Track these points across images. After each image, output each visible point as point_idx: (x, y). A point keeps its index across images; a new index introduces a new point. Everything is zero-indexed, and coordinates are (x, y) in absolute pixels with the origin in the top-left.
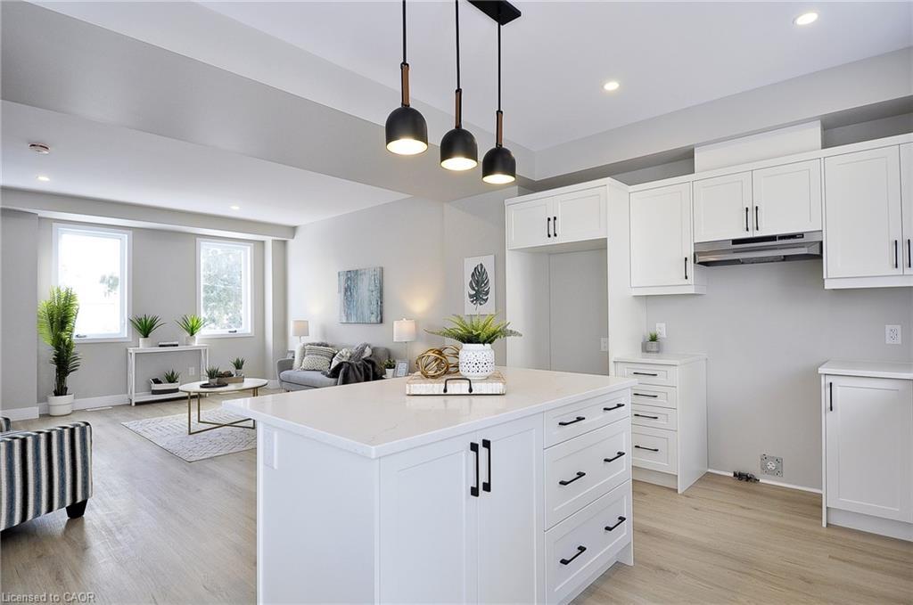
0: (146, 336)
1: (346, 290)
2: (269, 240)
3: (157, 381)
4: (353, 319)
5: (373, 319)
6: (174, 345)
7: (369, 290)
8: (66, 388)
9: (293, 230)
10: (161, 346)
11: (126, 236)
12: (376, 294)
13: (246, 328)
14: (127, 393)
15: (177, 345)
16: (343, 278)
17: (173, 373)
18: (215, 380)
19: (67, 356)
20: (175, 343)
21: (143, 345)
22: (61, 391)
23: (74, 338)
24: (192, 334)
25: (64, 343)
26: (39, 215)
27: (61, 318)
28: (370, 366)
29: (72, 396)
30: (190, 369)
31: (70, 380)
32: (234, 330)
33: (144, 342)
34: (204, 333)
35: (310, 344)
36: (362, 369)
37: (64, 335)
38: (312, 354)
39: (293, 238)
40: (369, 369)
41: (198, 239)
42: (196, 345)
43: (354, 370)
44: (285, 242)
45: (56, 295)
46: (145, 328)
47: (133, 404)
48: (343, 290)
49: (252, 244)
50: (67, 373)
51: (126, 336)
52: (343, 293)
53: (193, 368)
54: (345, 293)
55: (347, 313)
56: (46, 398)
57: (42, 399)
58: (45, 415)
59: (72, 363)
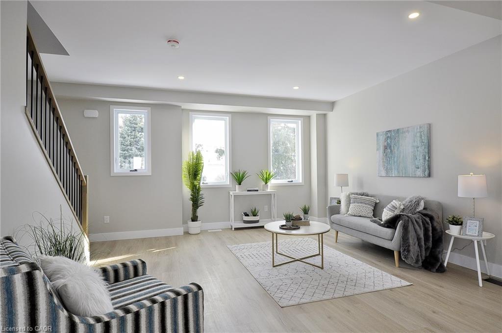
0: (240, 184)
1: (385, 148)
2: (313, 114)
3: (247, 215)
4: (394, 173)
5: (419, 173)
6: (256, 191)
7: (413, 146)
8: (197, 217)
9: (332, 104)
10: (248, 191)
11: (228, 118)
12: (422, 150)
13: (299, 178)
14: (229, 221)
15: (258, 191)
16: (382, 138)
17: (255, 210)
18: (290, 224)
19: (198, 196)
20: (256, 189)
21: (238, 190)
22: (194, 219)
23: (201, 184)
24: (266, 183)
25: (196, 188)
26: (183, 107)
27: (195, 172)
29: (200, 221)
30: (265, 206)
31: (200, 211)
32: (291, 180)
33: (239, 188)
34: (273, 182)
35: (354, 194)
37: (196, 183)
38: (358, 203)
39: (332, 111)
40: (428, 224)
41: (269, 117)
42: (269, 190)
43: (413, 223)
44: (325, 115)
45: (192, 157)
46: (239, 179)
47: (233, 229)
48: (382, 149)
49: (303, 119)
50: (197, 207)
51: (228, 183)
52: (381, 151)
53: (267, 206)
54: (385, 150)
55: (387, 168)
56: (187, 223)
57: (185, 222)
58: (187, 233)
59: (200, 201)
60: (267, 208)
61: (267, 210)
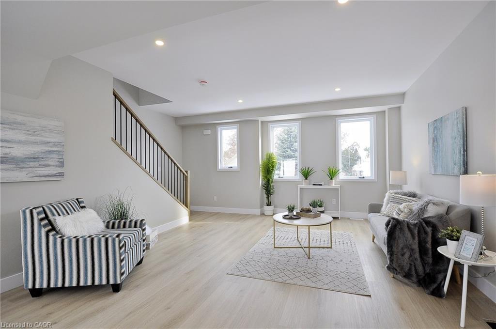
0: (306, 179)
1: (434, 141)
4: (440, 170)
5: (456, 171)
7: (452, 137)
8: (271, 202)
9: (403, 95)
10: (313, 185)
11: (298, 124)
12: (459, 141)
13: (372, 175)
15: (321, 185)
16: (432, 128)
18: (292, 214)
20: (320, 183)
21: (304, 185)
22: (269, 204)
24: (331, 179)
25: (270, 181)
26: (261, 120)
28: (429, 230)
29: (273, 206)
30: (333, 200)
32: (362, 177)
33: (306, 182)
34: (339, 178)
36: (416, 232)
39: (403, 103)
41: (336, 119)
42: (334, 185)
44: (399, 108)
46: (306, 174)
48: (431, 141)
50: (270, 195)
51: (297, 178)
52: (431, 144)
53: (335, 200)
54: (433, 144)
55: (435, 165)
56: (263, 207)
57: (262, 207)
58: (263, 214)
59: (272, 191)
60: (335, 201)
61: (335, 203)
